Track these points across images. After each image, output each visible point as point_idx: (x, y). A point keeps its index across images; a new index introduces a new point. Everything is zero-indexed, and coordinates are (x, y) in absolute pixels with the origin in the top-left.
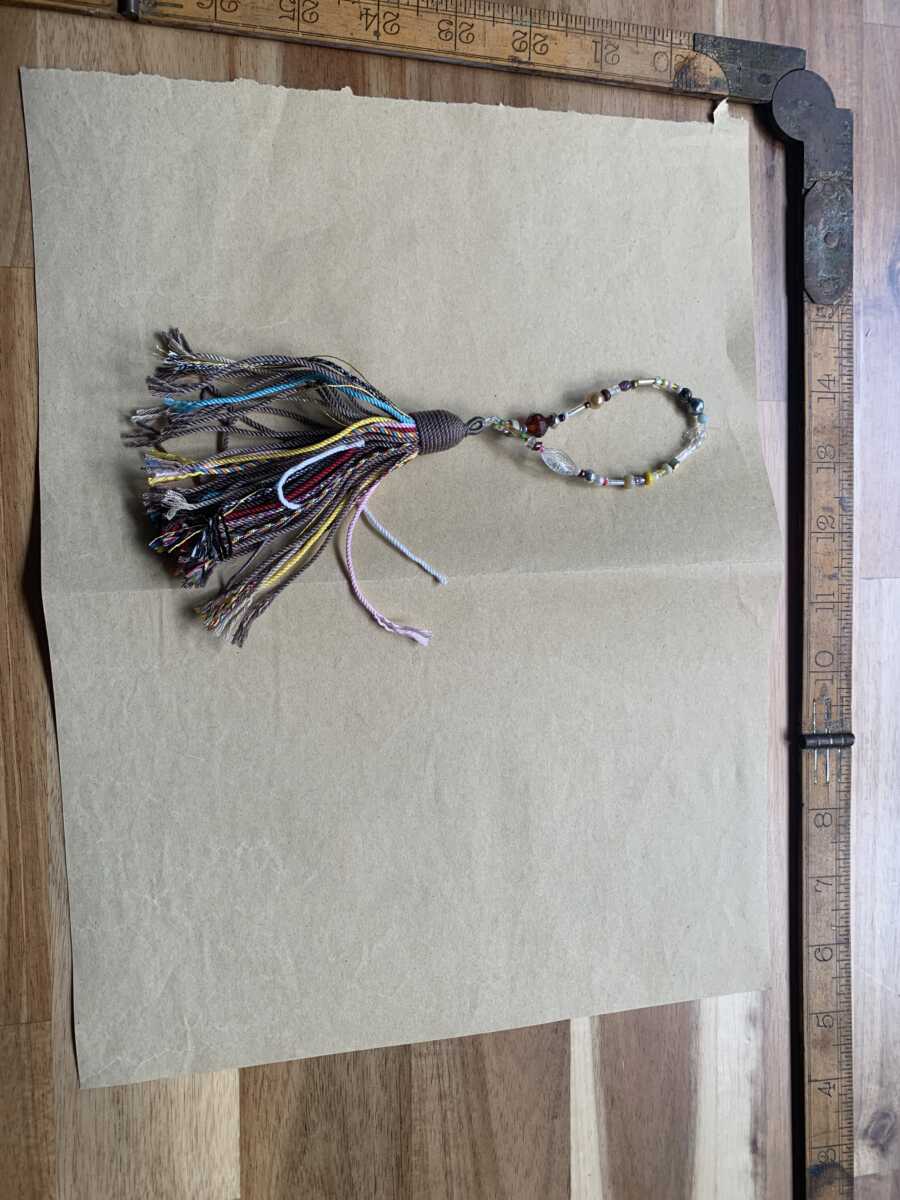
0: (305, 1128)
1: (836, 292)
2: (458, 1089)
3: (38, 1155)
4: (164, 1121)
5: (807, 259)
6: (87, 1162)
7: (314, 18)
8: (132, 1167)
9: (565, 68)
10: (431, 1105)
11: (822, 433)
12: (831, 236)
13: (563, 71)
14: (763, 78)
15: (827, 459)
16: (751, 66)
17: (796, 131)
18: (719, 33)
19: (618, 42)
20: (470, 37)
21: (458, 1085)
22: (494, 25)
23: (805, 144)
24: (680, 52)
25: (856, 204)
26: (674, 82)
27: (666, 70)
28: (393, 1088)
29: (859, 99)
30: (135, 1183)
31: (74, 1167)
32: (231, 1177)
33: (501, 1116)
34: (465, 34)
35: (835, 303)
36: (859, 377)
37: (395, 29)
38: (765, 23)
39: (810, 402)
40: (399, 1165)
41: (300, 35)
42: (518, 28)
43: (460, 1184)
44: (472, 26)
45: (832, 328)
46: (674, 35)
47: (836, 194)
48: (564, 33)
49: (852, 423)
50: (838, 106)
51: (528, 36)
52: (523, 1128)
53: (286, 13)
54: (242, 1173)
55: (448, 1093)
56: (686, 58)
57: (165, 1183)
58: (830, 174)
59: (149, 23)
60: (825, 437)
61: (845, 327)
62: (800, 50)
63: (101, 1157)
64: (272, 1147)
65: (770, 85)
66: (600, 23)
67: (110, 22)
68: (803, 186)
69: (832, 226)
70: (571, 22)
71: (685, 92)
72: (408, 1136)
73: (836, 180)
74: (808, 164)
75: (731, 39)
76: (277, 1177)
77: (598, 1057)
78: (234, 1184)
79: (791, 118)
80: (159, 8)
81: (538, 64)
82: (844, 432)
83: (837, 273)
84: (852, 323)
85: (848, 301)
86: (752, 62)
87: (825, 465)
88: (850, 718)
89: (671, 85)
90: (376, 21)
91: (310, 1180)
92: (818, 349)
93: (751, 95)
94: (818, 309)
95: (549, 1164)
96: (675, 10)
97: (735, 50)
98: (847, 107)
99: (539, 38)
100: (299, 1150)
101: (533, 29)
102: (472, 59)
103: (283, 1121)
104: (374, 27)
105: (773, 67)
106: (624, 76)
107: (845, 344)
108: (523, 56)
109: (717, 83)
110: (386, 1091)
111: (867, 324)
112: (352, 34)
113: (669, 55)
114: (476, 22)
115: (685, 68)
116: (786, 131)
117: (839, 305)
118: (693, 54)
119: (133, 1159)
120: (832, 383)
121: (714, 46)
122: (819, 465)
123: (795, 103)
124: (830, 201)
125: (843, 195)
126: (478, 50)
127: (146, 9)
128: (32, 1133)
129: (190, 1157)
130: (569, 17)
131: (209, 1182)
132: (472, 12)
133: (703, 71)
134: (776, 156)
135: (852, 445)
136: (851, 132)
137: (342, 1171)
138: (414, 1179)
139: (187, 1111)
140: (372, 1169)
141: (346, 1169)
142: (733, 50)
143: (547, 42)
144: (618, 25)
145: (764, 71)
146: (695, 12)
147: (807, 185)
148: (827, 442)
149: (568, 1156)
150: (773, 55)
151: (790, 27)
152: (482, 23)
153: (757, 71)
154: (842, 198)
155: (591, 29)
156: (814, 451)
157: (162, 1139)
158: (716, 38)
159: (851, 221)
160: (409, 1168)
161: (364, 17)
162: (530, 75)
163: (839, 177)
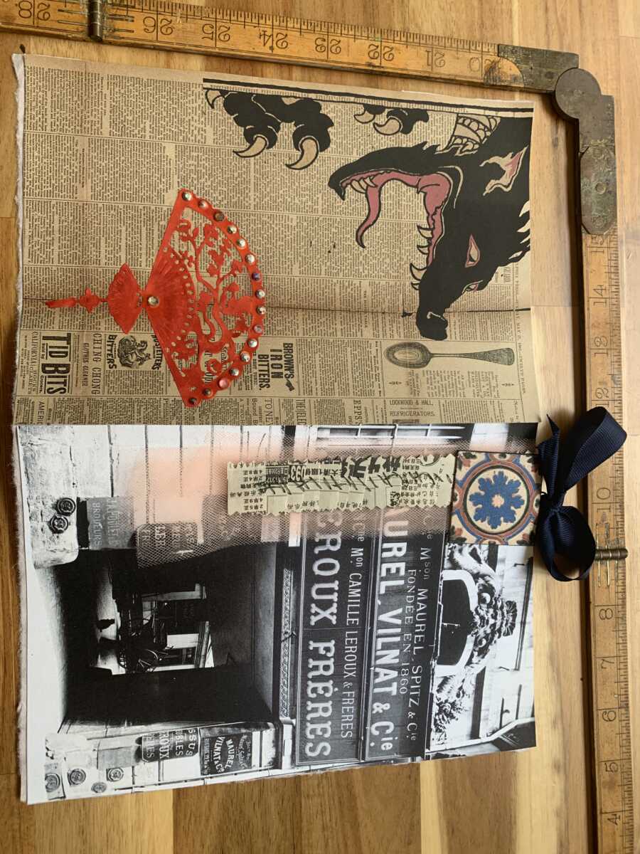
1: (605, 225)
5: (583, 202)
7: (227, 38)
9: (407, 70)
10: (316, 835)
11: (598, 327)
12: (601, 185)
13: (404, 72)
14: (549, 76)
15: (602, 346)
16: (540, 66)
17: (572, 111)
18: (516, 44)
19: (443, 51)
20: (338, 49)
21: (336, 819)
22: (355, 41)
23: (580, 121)
24: (488, 57)
25: (618, 164)
26: (484, 79)
27: (478, 71)
28: (288, 822)
29: (618, 90)
33: (369, 842)
34: (334, 48)
35: (605, 233)
36: (623, 288)
37: (285, 44)
38: (549, 37)
39: (588, 305)
41: (217, 50)
42: (372, 43)
44: (339, 42)
45: (603, 252)
46: (484, 46)
47: (603, 156)
48: (405, 46)
49: (619, 320)
50: (603, 94)
51: (379, 48)
53: (206, 35)
55: (329, 824)
56: (492, 63)
58: (599, 142)
59: (110, 43)
60: (601, 330)
61: (612, 251)
62: (574, 55)
65: (554, 80)
66: (431, 38)
67: (82, 43)
68: (579, 151)
69: (601, 178)
70: (411, 38)
71: (493, 85)
73: (603, 146)
74: (582, 135)
75: (524, 48)
77: (441, 797)
79: (569, 102)
80: (117, 33)
81: (387, 68)
82: (614, 328)
83: (605, 212)
84: (617, 248)
85: (614, 232)
86: (540, 63)
87: (601, 351)
88: (624, 538)
89: (482, 81)
90: (271, 39)
92: (593, 267)
93: (540, 87)
94: (592, 238)
96: (484, 30)
97: (529, 55)
98: (609, 94)
99: (387, 49)
101: (383, 43)
102: (341, 65)
103: (206, 846)
104: (269, 44)
105: (556, 66)
106: (449, 75)
107: (613, 263)
108: (376, 62)
109: (515, 79)
110: (282, 825)
111: (628, 250)
112: (254, 49)
113: (480, 59)
114: (342, 39)
115: (492, 68)
116: (565, 112)
117: (607, 235)
118: (498, 59)
120: (604, 291)
121: (512, 53)
122: (596, 351)
123: (572, 92)
124: (599, 161)
125: (608, 156)
126: (344, 59)
127: (108, 34)
130: (409, 35)
132: (339, 32)
133: (505, 70)
134: (559, 130)
135: (620, 336)
136: (613, 111)
142: (526, 55)
143: (393, 52)
144: (443, 39)
145: (549, 70)
146: (498, 30)
147: (582, 150)
148: (602, 335)
150: (555, 58)
151: (567, 40)
152: (346, 39)
153: (544, 70)
154: (607, 159)
155: (424, 42)
156: (592, 342)
158: (514, 47)
159: (614, 175)
161: (262, 37)
162: (382, 75)
163: (605, 144)
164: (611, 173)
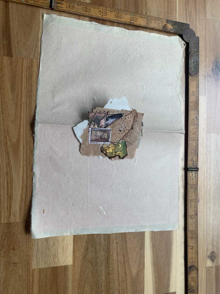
0: (87, 249)
1: (196, 74)
2: (120, 242)
3: (29, 252)
4: (57, 246)
5: (189, 67)
6: (40, 254)
7: (90, 12)
8: (49, 256)
9: (141, 25)
10: (114, 245)
11: (192, 103)
12: (195, 62)
14: (181, 29)
15: (193, 108)
16: (178, 27)
17: (188, 40)
19: (151, 20)
20: (121, 17)
21: (120, 241)
22: (126, 15)
23: (189, 43)
24: (164, 23)
26: (163, 29)
27: (161, 27)
28: (106, 241)
30: (50, 260)
31: (37, 255)
32: (71, 260)
33: (130, 248)
35: (195, 76)
37: (106, 15)
39: (190, 96)
40: (107, 259)
42: (131, 16)
43: (120, 264)
44: (122, 15)
45: (195, 81)
46: (163, 20)
48: (140, 18)
49: (199, 101)
50: (196, 36)
51: (133, 18)
52: (134, 251)
53: (84, 10)
54: (73, 258)
55: (118, 242)
57: (56, 260)
58: (194, 50)
61: (197, 81)
62: (188, 24)
63: (43, 253)
64: (80, 253)
65: (182, 31)
66: (148, 16)
68: (189, 52)
69: (195, 60)
71: (165, 31)
72: (109, 252)
74: (190, 47)
76: (81, 260)
78: (71, 261)
79: (186, 38)
81: (135, 24)
82: (197, 103)
83: (196, 70)
85: (198, 76)
90: (102, 13)
91: (88, 261)
92: (192, 85)
93: (178, 33)
94: (192, 77)
95: (140, 260)
98: (198, 36)
99: (135, 18)
100: (86, 254)
103: (82, 247)
105: (183, 27)
106: (152, 27)
108: (132, 22)
109: (171, 30)
110: (105, 242)
112: (97, 15)
113: (162, 23)
115: (165, 26)
118: (167, 24)
119: (49, 255)
120: (195, 93)
122: (192, 110)
123: (187, 35)
124: (194, 55)
125: (197, 54)
126: (123, 20)
128: (28, 247)
129: (62, 254)
131: (66, 261)
132: (122, 12)
133: (168, 27)
135: (199, 106)
136: (199, 41)
137: (95, 259)
138: (110, 262)
139: (62, 243)
140: (101, 260)
141: (96, 259)
142: (175, 23)
143: (137, 19)
144: (151, 17)
147: (190, 52)
148: (193, 105)
149: (144, 258)
150: (183, 25)
152: (124, 15)
155: (146, 17)
156: (191, 107)
157: (56, 250)
158: (171, 21)
160: (110, 259)
161: (100, 12)
163: (196, 50)
164: (198, 59)
